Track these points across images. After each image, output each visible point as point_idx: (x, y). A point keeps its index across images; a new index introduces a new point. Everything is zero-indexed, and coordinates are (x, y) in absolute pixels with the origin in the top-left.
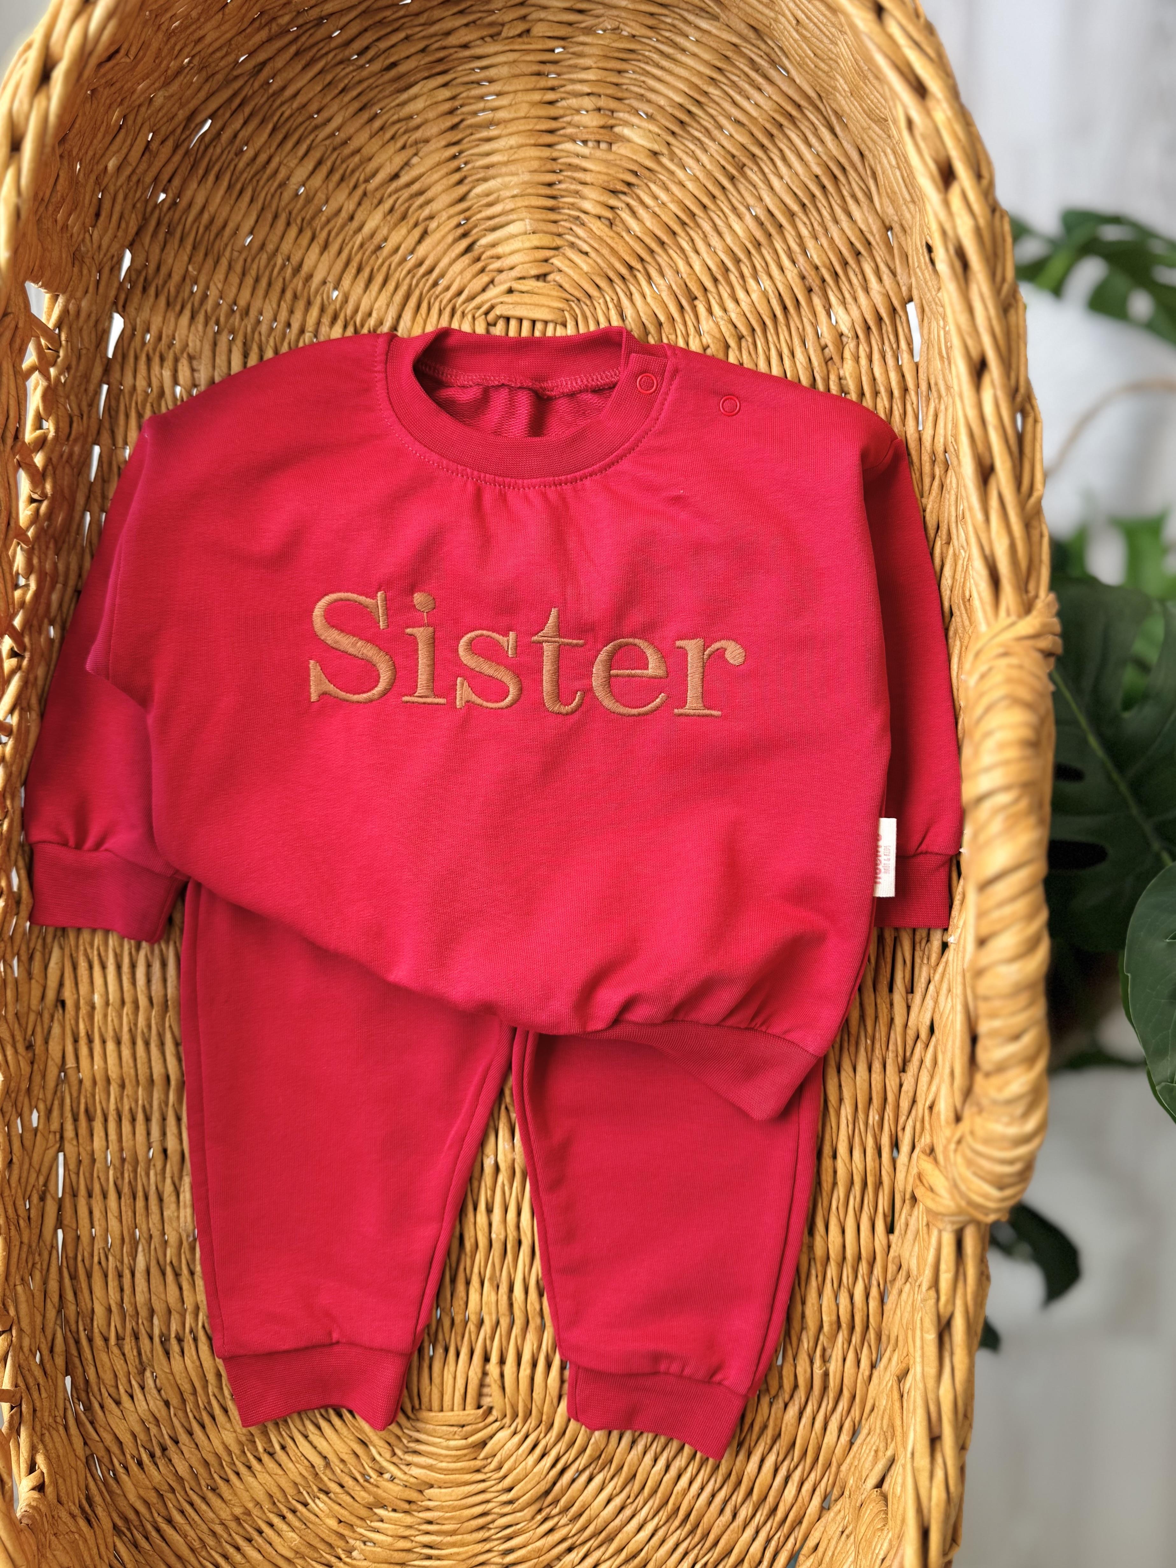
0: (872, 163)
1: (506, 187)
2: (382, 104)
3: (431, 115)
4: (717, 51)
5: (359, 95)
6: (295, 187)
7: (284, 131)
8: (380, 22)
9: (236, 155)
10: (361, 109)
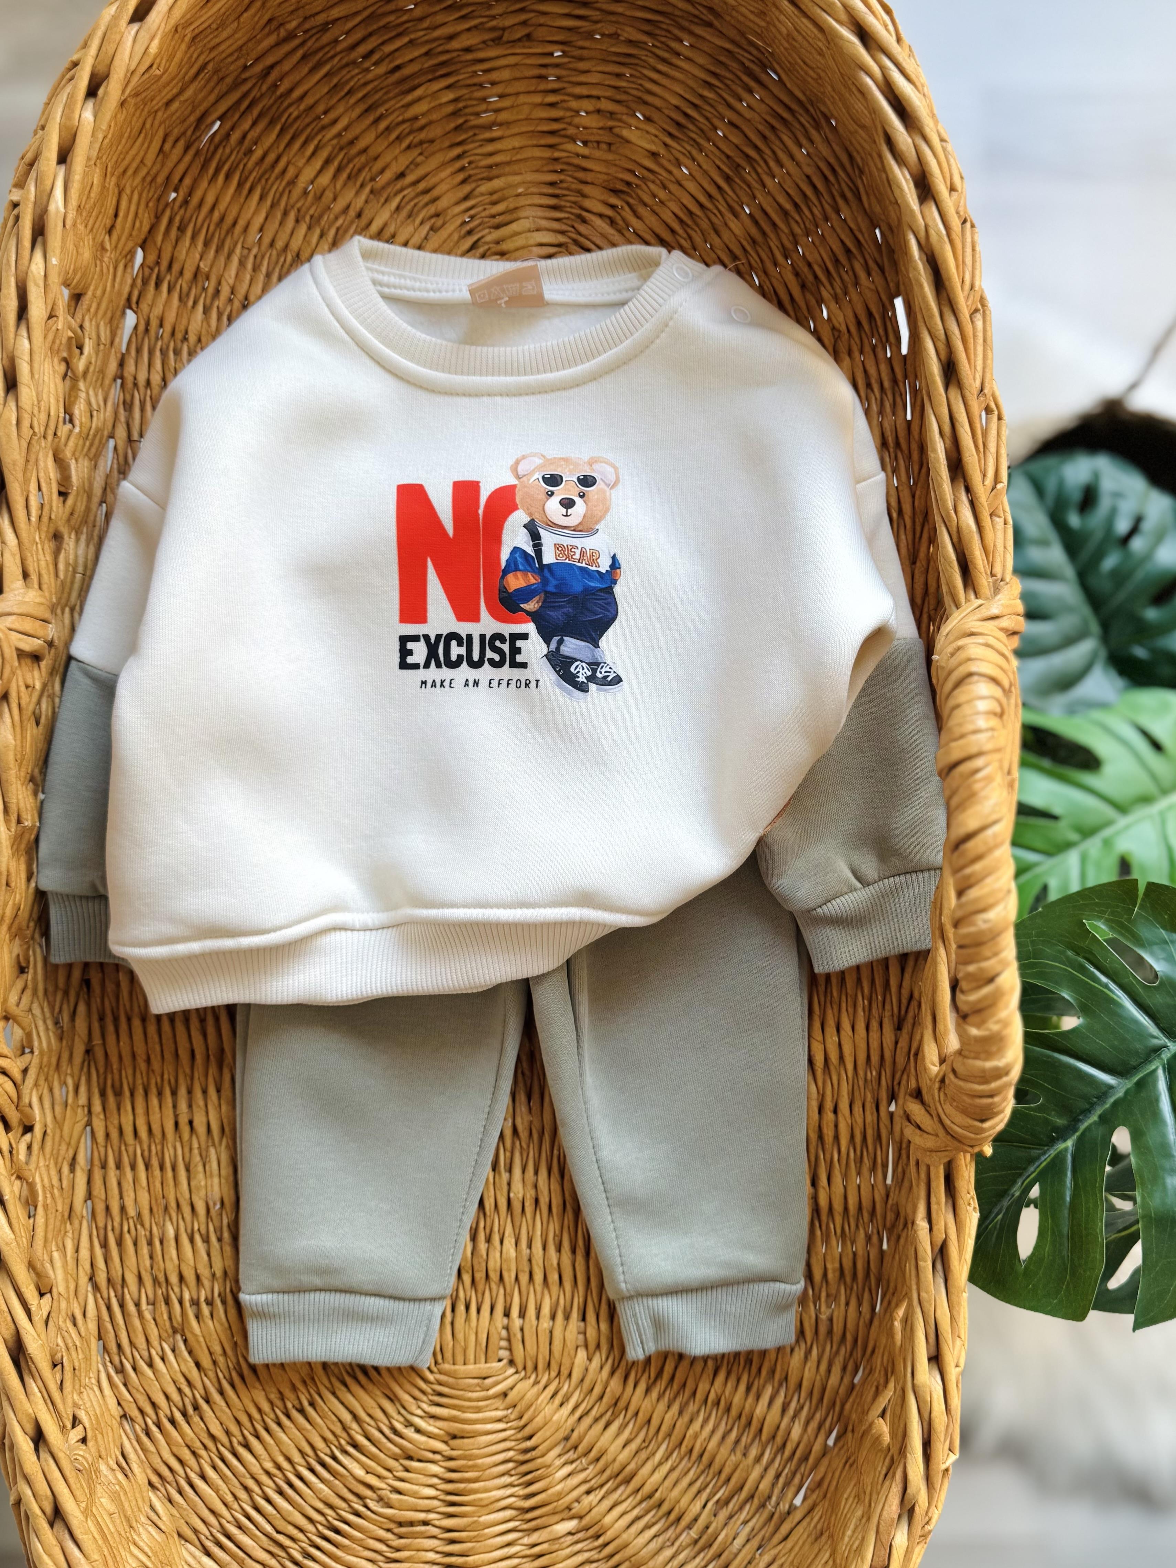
0: (861, 164)
1: (510, 186)
2: (387, 106)
3: (435, 116)
4: (710, 55)
5: (364, 97)
6: (303, 185)
7: (292, 131)
8: (384, 26)
9: (245, 155)
10: (366, 111)
